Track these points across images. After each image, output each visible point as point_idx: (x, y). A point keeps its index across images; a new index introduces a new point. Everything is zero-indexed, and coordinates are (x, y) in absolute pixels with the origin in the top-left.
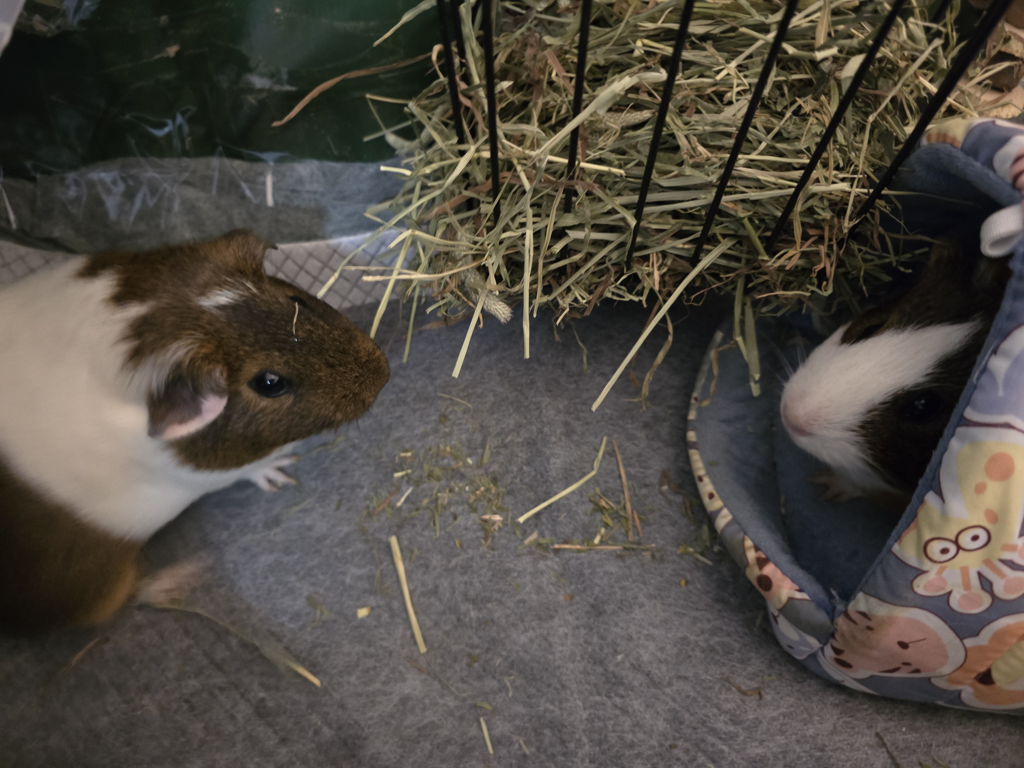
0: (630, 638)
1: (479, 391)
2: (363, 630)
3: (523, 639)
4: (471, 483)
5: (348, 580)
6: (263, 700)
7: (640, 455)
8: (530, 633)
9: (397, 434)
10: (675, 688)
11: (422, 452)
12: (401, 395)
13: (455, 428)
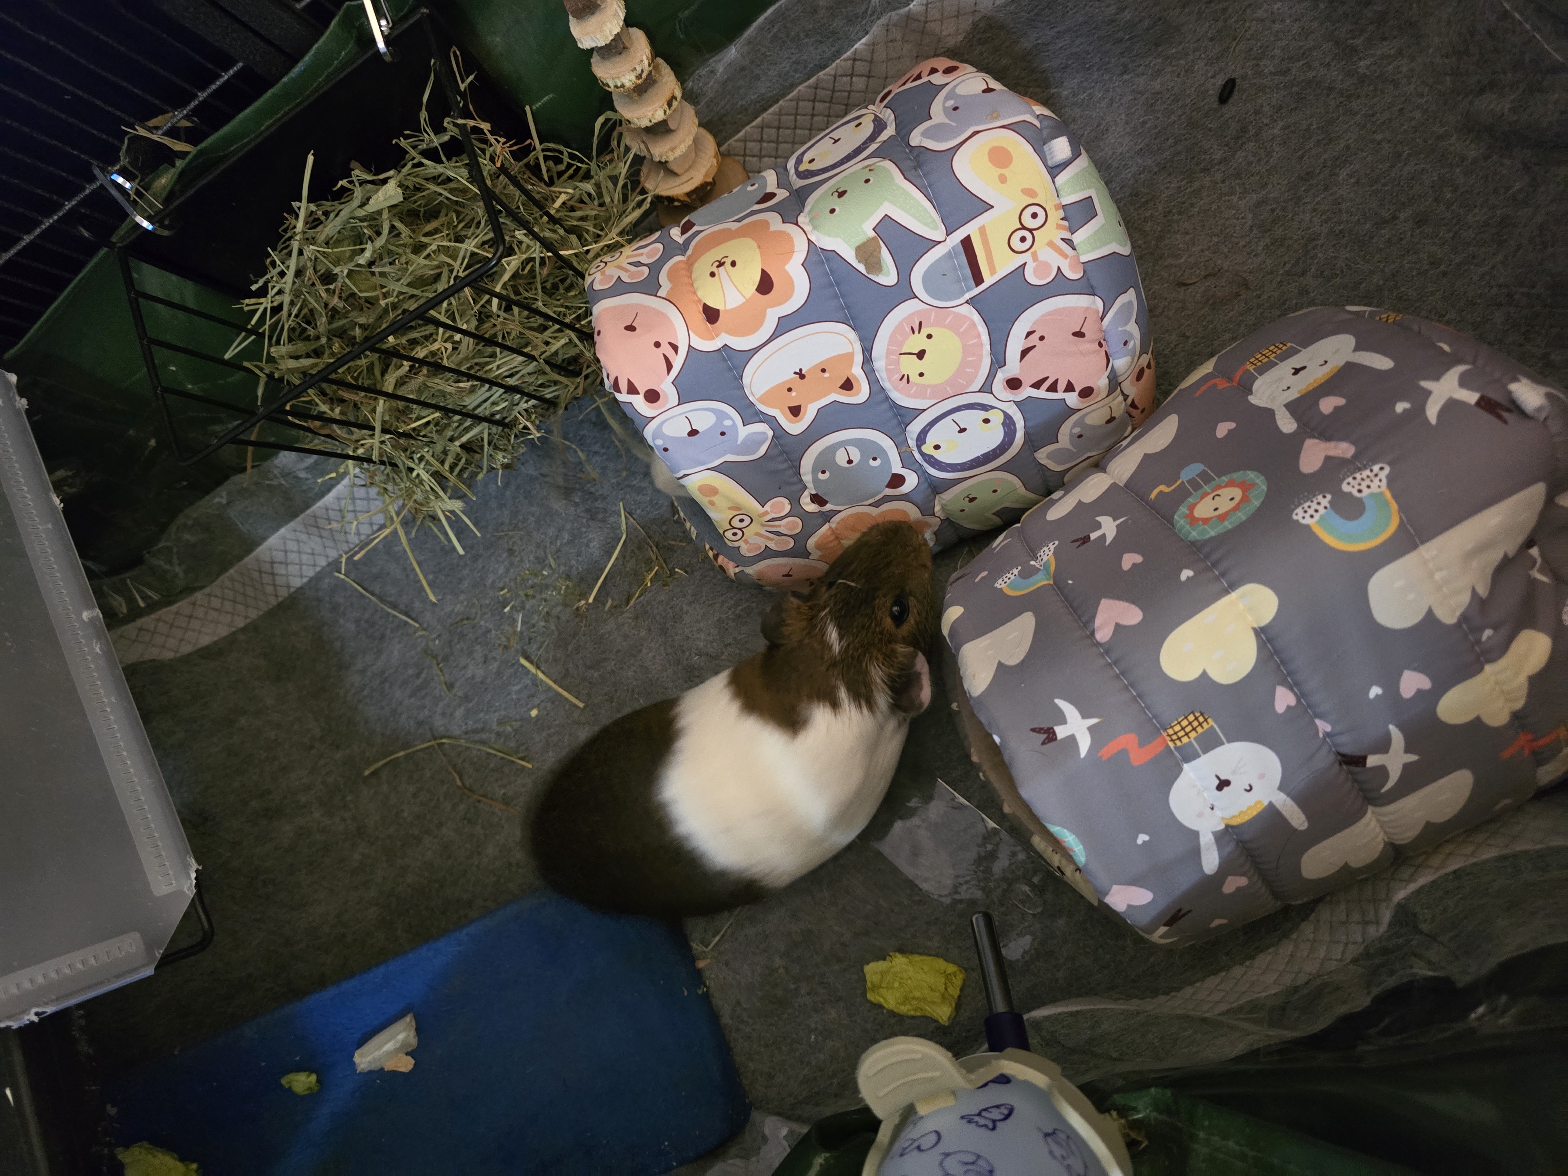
0: (688, 638)
1: (521, 517)
2: (541, 722)
3: (630, 673)
4: (555, 588)
5: (514, 697)
6: (504, 794)
7: (651, 501)
8: (633, 668)
9: (489, 582)
10: (726, 654)
11: (512, 584)
12: (473, 552)
13: (523, 554)
